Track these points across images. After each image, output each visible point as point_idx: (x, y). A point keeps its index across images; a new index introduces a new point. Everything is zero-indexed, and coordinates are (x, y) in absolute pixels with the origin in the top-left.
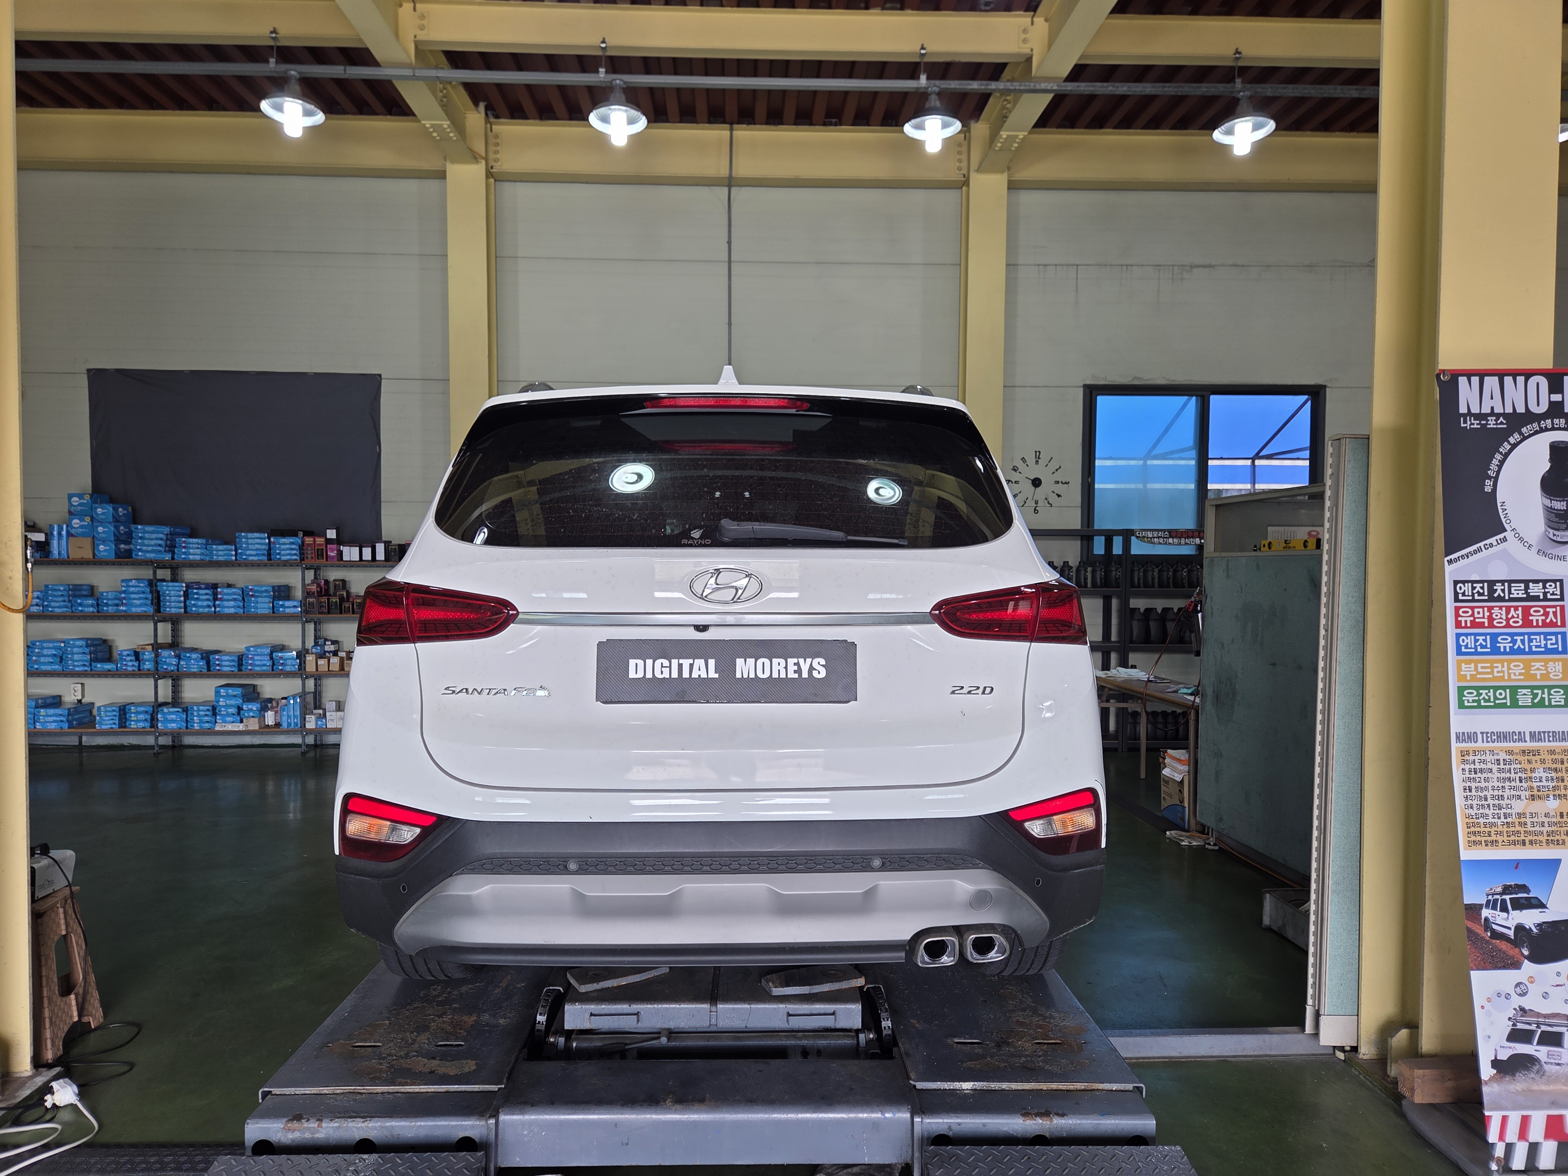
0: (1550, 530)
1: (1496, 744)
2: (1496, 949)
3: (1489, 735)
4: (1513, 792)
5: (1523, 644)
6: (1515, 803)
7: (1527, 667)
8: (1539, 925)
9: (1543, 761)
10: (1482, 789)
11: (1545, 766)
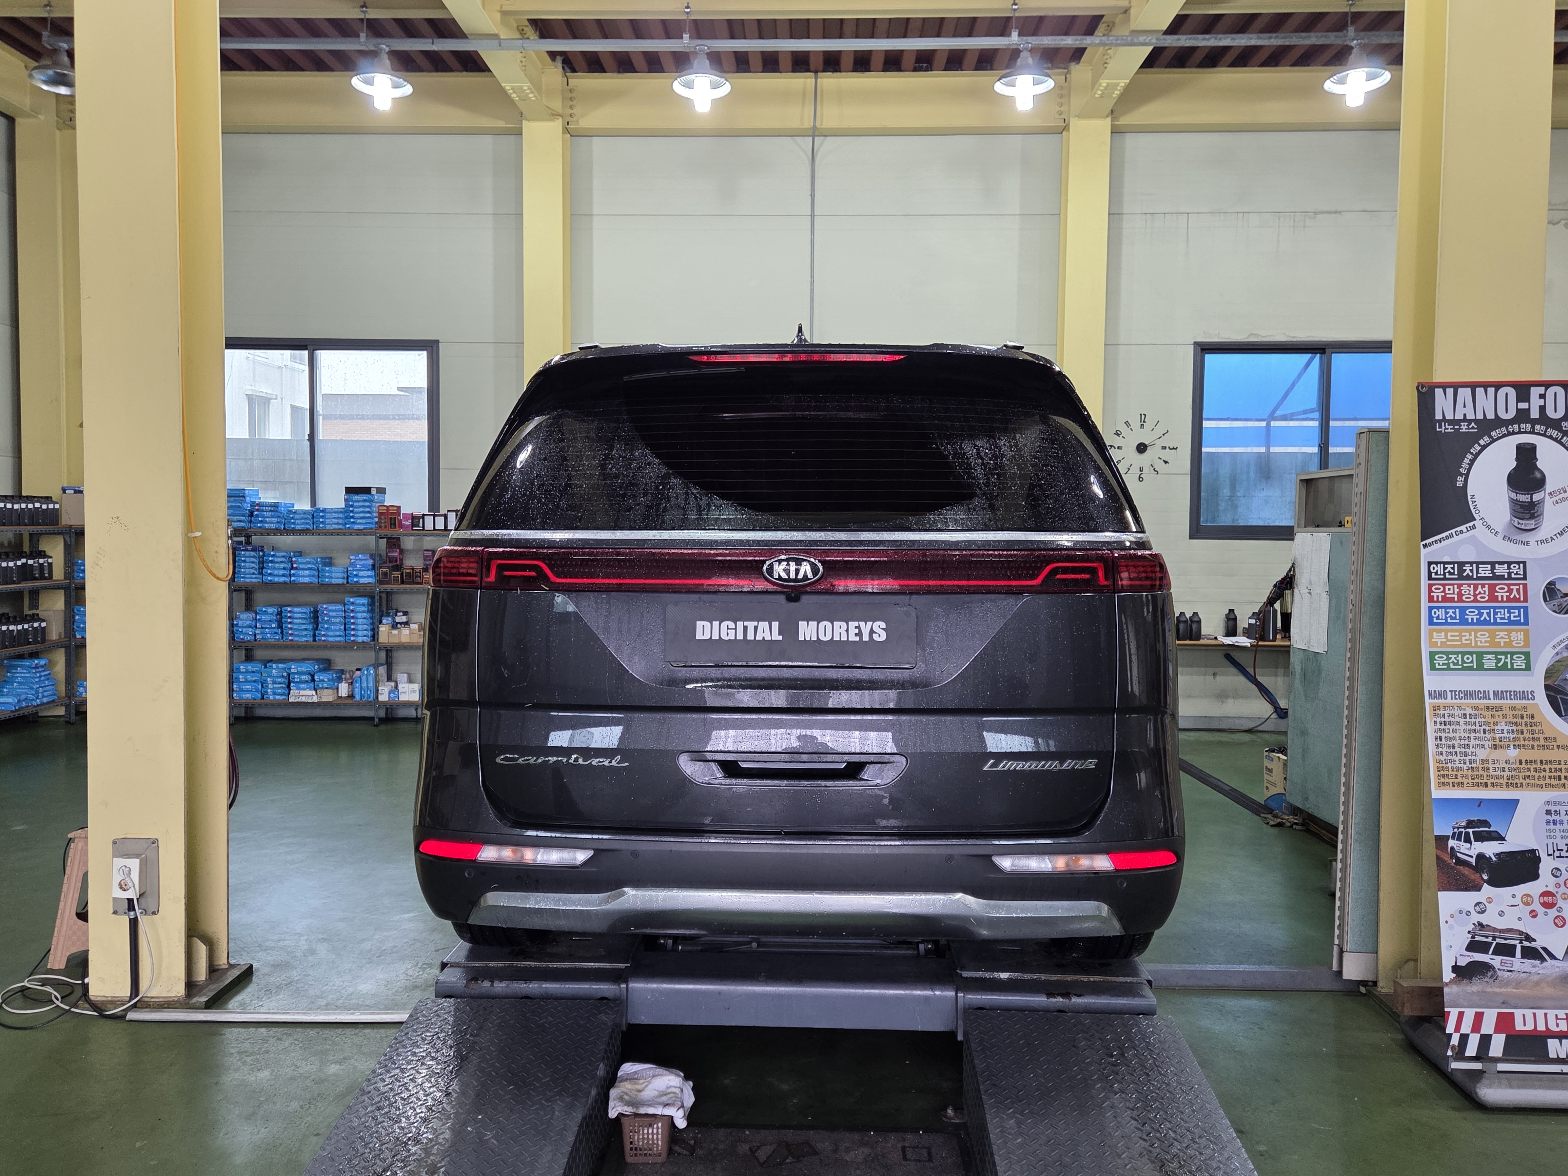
0: (1515, 519)
1: (1463, 701)
2: (1459, 873)
3: (1457, 693)
4: (1477, 742)
5: (1489, 617)
6: (1478, 750)
7: (1493, 635)
8: (1497, 854)
9: (1505, 716)
10: (1450, 739)
11: (1506, 720)
